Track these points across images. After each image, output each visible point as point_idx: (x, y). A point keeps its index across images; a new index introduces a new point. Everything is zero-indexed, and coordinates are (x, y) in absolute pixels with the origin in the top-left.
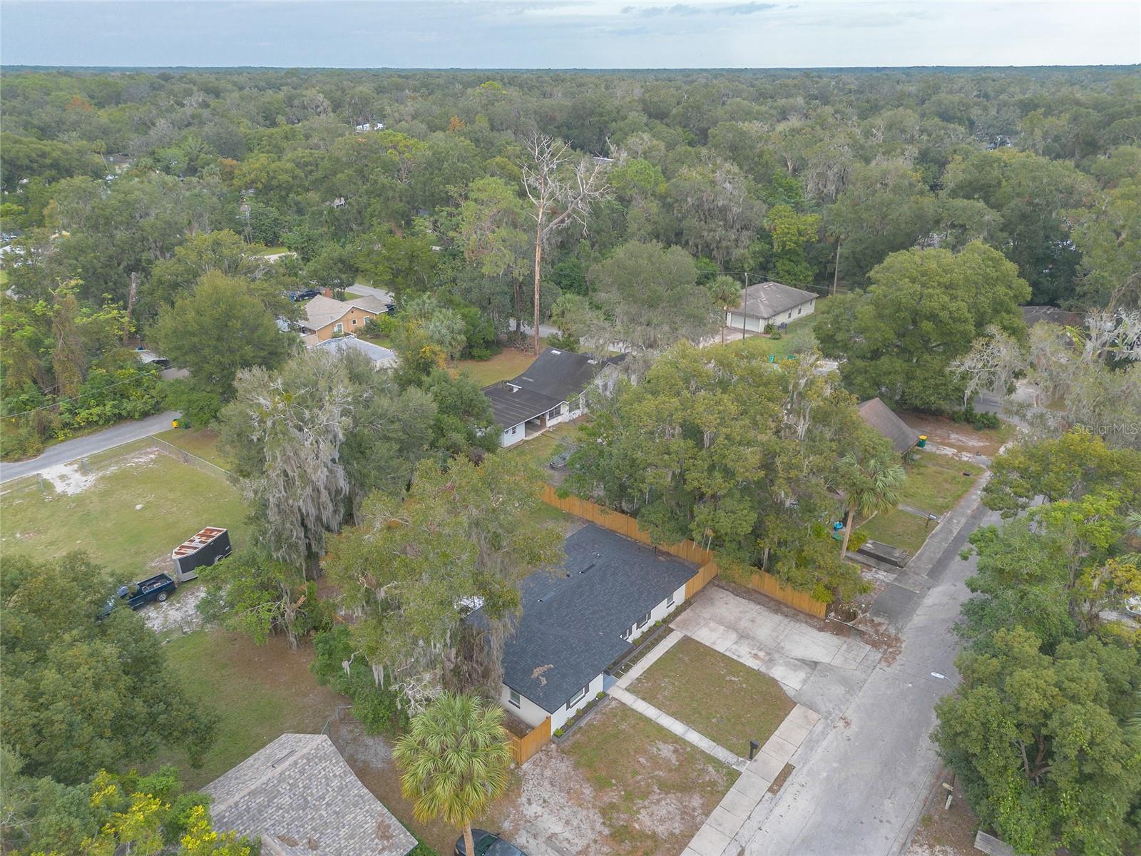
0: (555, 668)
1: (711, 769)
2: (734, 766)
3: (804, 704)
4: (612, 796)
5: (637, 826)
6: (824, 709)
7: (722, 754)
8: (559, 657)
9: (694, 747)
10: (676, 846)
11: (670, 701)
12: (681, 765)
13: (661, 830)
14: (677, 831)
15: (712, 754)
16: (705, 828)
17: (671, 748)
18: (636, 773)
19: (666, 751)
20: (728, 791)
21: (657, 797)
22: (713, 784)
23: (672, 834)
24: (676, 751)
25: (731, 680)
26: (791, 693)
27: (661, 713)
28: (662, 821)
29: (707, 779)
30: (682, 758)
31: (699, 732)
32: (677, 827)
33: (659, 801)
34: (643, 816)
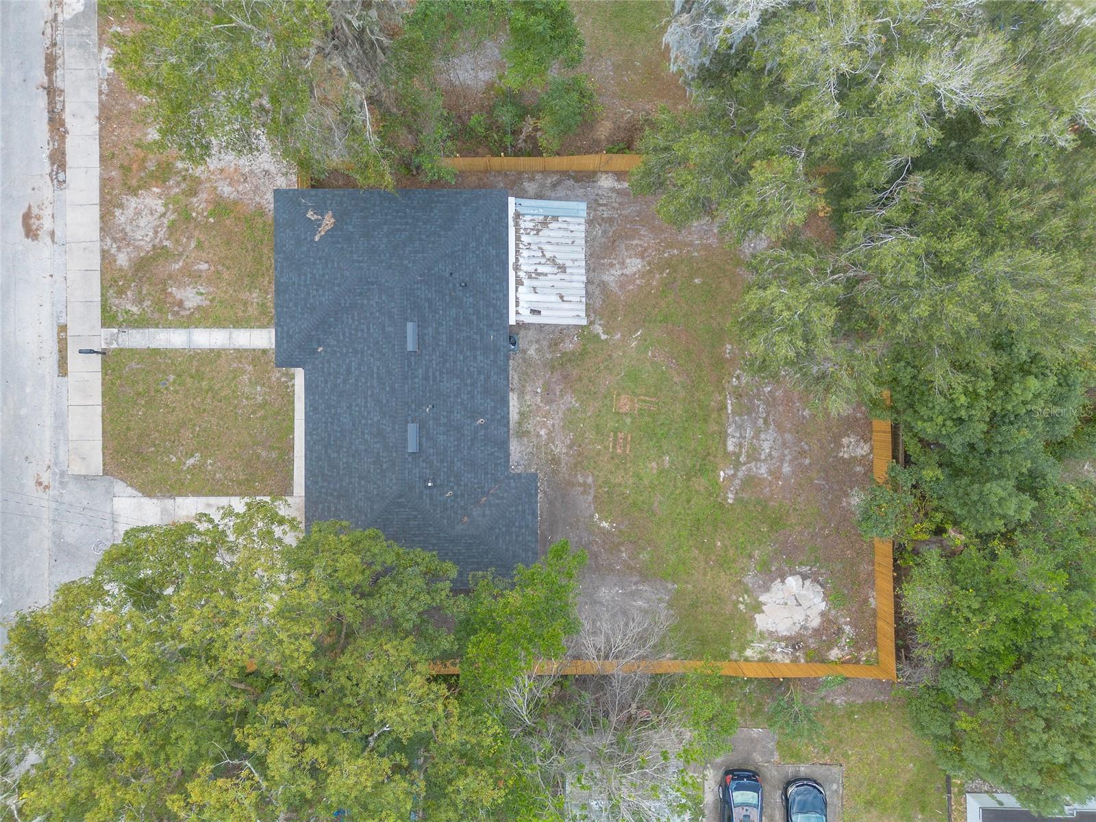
0: (313, 240)
1: (135, 309)
2: (115, 331)
3: (94, 478)
4: (200, 203)
5: (155, 189)
6: (72, 486)
7: (137, 339)
8: (320, 259)
9: (169, 325)
10: (108, 197)
11: (235, 371)
12: (164, 290)
13: (132, 203)
14: (118, 212)
15: (147, 330)
16: (96, 235)
17: (188, 304)
18: (200, 246)
19: (191, 297)
20: (102, 295)
21: (161, 234)
22: (121, 292)
23: (121, 206)
24: (181, 304)
25: (192, 456)
26: (120, 487)
27: (232, 346)
28: (138, 213)
29: (129, 293)
30: (169, 300)
31: (176, 350)
32: (121, 217)
33: (156, 232)
34: (158, 205)
